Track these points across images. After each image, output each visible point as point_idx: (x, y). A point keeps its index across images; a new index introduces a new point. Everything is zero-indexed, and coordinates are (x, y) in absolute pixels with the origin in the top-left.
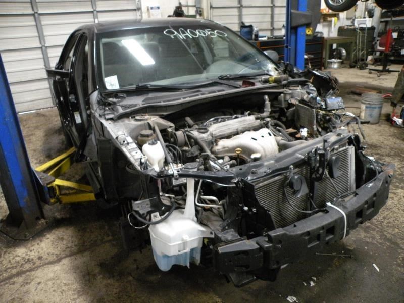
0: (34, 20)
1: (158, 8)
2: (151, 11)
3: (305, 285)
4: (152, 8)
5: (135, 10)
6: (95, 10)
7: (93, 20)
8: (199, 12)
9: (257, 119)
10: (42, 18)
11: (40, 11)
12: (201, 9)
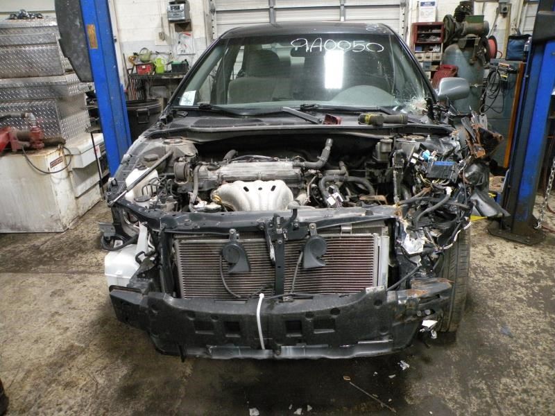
0: (268, 15)
1: (433, 4)
2: (420, 8)
3: (290, 408)
4: (423, 4)
5: (398, 6)
6: (342, 5)
7: (338, 17)
8: (502, 11)
9: (294, 167)
10: (278, 13)
11: (277, 6)
12: (507, 6)
